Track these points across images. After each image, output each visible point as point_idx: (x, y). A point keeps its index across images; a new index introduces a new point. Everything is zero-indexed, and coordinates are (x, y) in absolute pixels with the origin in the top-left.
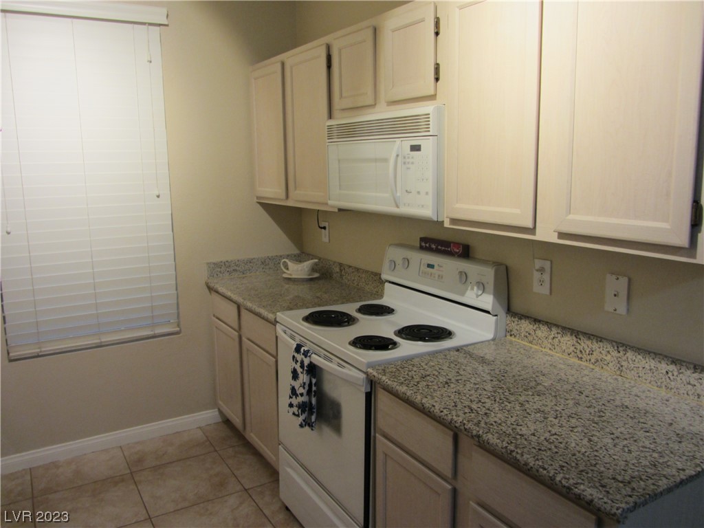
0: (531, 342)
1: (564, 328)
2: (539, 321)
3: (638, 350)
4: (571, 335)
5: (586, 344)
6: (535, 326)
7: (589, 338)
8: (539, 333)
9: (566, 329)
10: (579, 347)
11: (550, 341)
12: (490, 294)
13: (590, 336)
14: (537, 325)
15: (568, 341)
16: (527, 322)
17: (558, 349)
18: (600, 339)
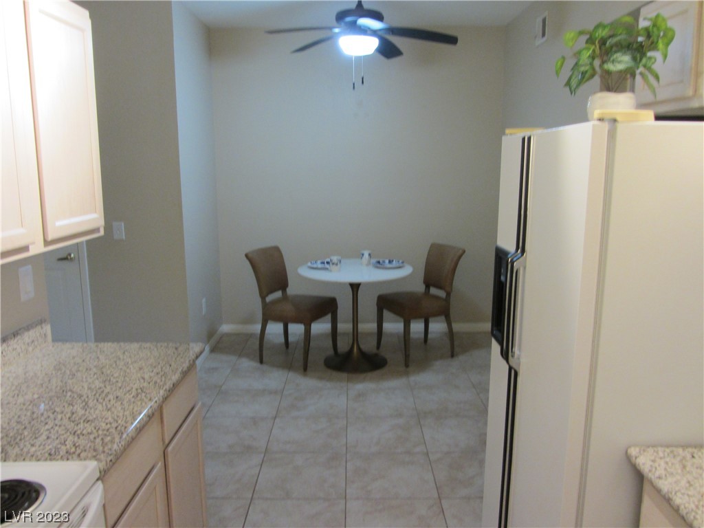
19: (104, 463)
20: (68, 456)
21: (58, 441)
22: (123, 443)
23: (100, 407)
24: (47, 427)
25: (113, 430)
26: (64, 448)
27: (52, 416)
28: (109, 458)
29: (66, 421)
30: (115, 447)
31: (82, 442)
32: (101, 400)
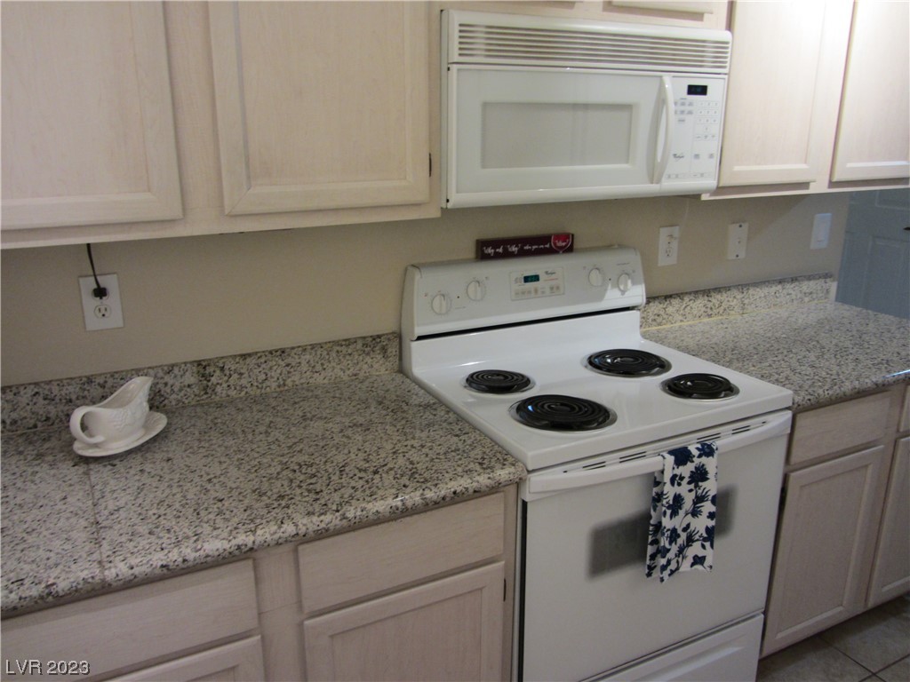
0: (660, 324)
1: (696, 292)
2: (671, 296)
3: (756, 284)
4: (703, 296)
5: (716, 298)
6: (666, 303)
7: (720, 292)
8: (670, 310)
9: (696, 293)
10: (710, 305)
11: (682, 312)
12: (641, 284)
13: (718, 290)
14: (668, 302)
15: (699, 304)
16: (657, 303)
17: (690, 316)
18: (728, 289)
19: (801, 398)
20: (777, 382)
21: (775, 371)
22: (830, 392)
23: (833, 361)
24: (775, 359)
25: (829, 380)
26: (777, 376)
27: (785, 353)
28: (809, 397)
29: (794, 360)
30: (821, 391)
31: (795, 378)
32: (838, 356)
